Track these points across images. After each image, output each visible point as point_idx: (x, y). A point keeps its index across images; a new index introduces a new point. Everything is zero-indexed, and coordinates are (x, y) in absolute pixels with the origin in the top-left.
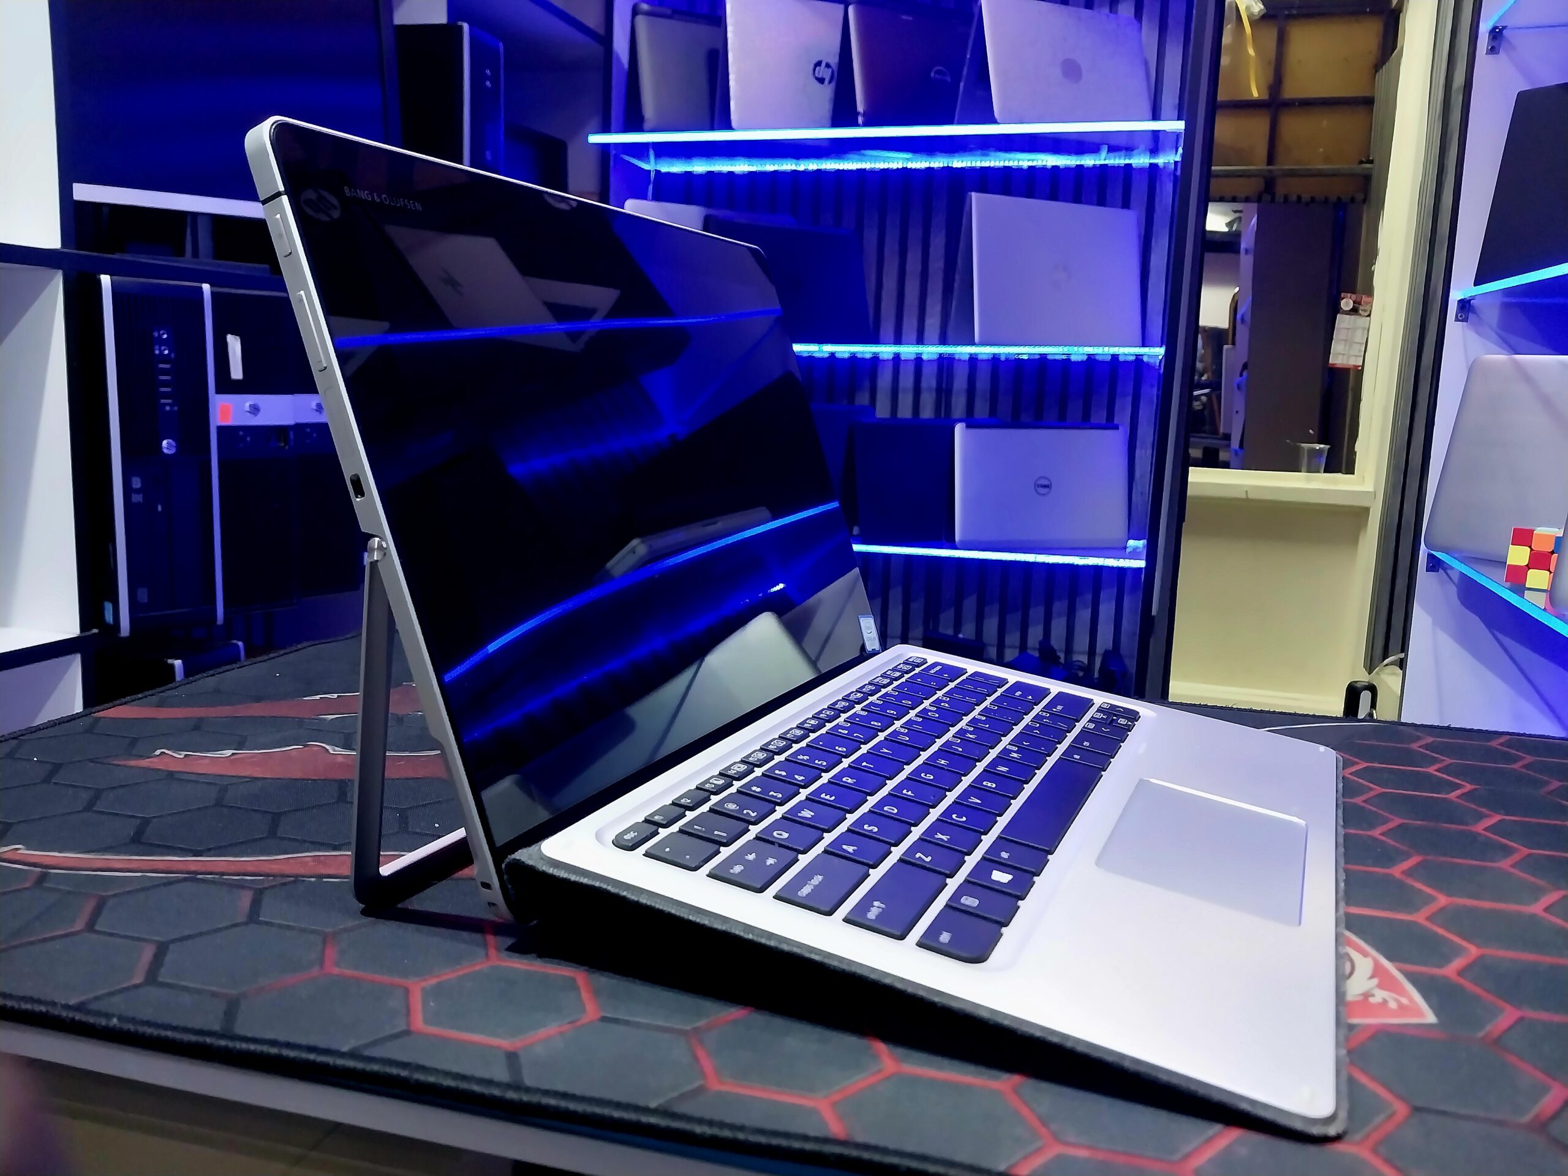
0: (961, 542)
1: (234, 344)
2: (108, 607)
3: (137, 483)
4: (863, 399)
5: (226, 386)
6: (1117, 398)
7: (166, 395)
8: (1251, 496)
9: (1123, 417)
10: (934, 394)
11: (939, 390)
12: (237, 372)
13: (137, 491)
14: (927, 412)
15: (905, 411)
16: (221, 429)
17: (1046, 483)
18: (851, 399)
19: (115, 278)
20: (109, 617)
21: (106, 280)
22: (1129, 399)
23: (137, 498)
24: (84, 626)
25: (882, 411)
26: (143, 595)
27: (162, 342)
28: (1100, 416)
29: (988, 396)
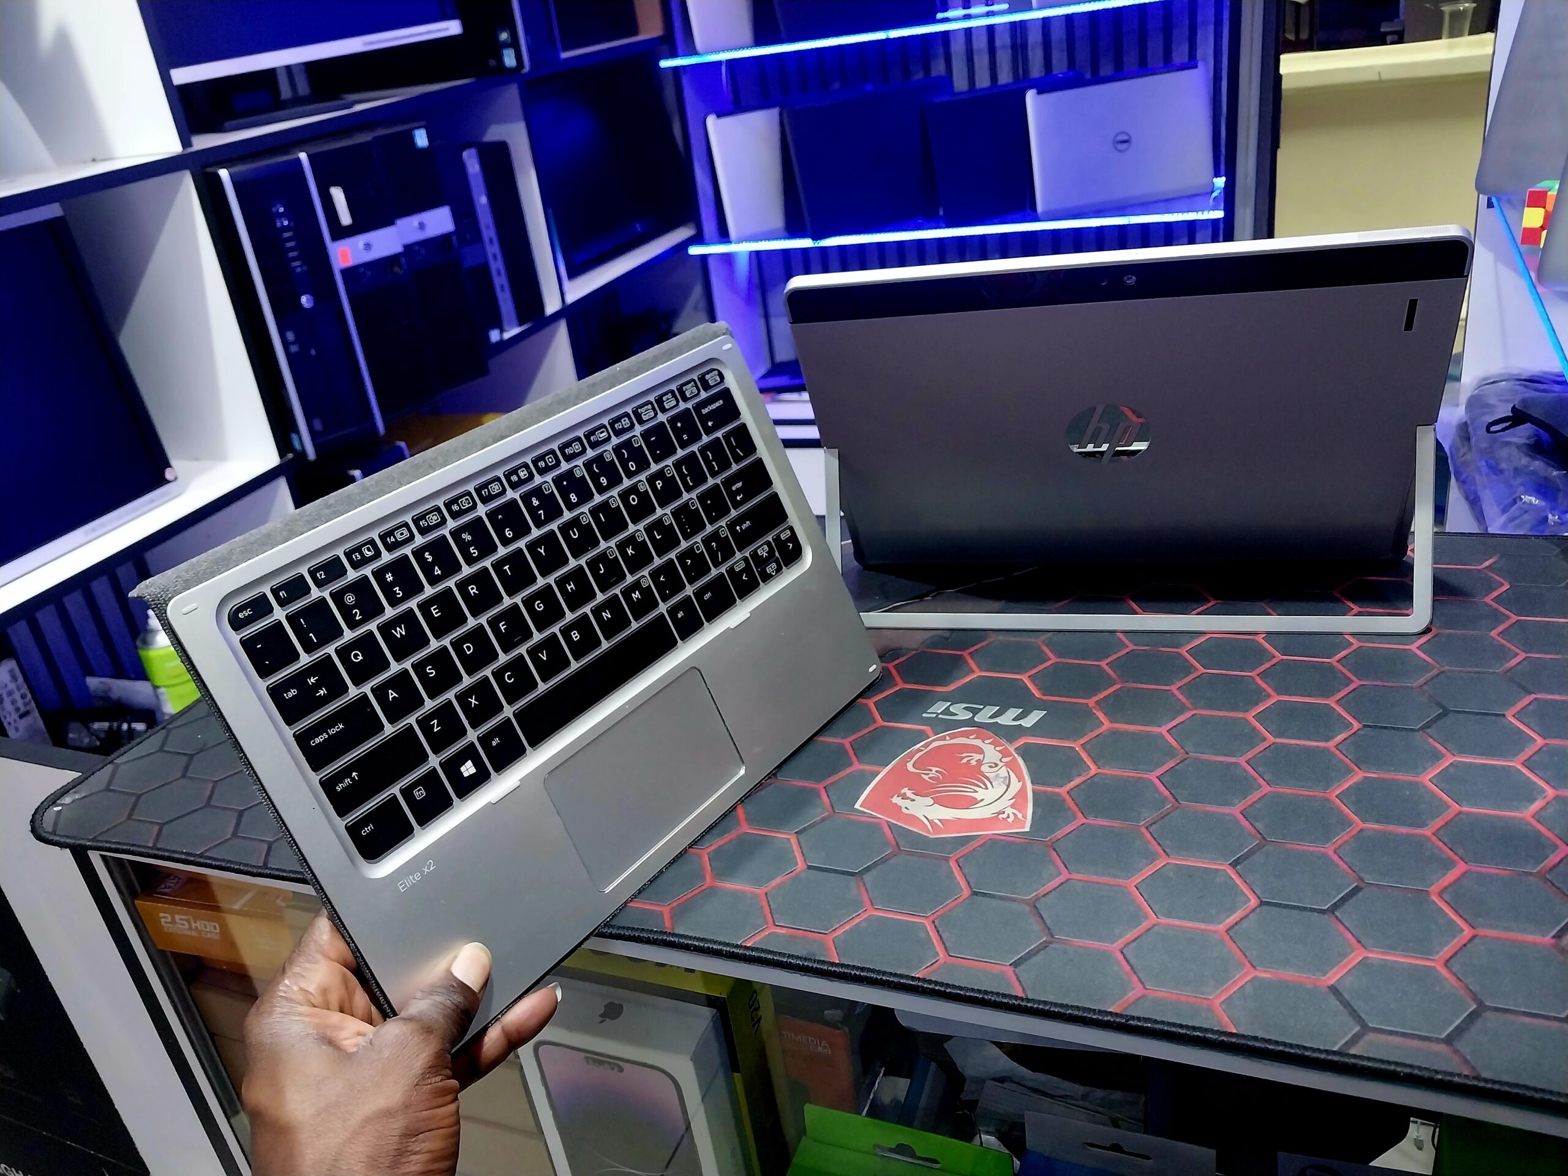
0: (1044, 212)
1: (338, 195)
2: (294, 437)
3: (290, 336)
4: (938, 68)
5: (340, 233)
6: (1198, 28)
7: (295, 259)
8: (1385, 77)
9: (1206, 49)
10: (1010, 51)
11: (1014, 47)
12: (346, 219)
13: (293, 343)
14: (1005, 77)
15: (983, 81)
16: (345, 272)
17: (1125, 138)
18: (927, 71)
19: (230, 169)
20: (297, 446)
21: (224, 173)
22: (1211, 28)
23: (294, 349)
24: (282, 453)
25: (960, 83)
26: (318, 425)
27: (281, 215)
28: (1180, 54)
29: (1065, 46)
